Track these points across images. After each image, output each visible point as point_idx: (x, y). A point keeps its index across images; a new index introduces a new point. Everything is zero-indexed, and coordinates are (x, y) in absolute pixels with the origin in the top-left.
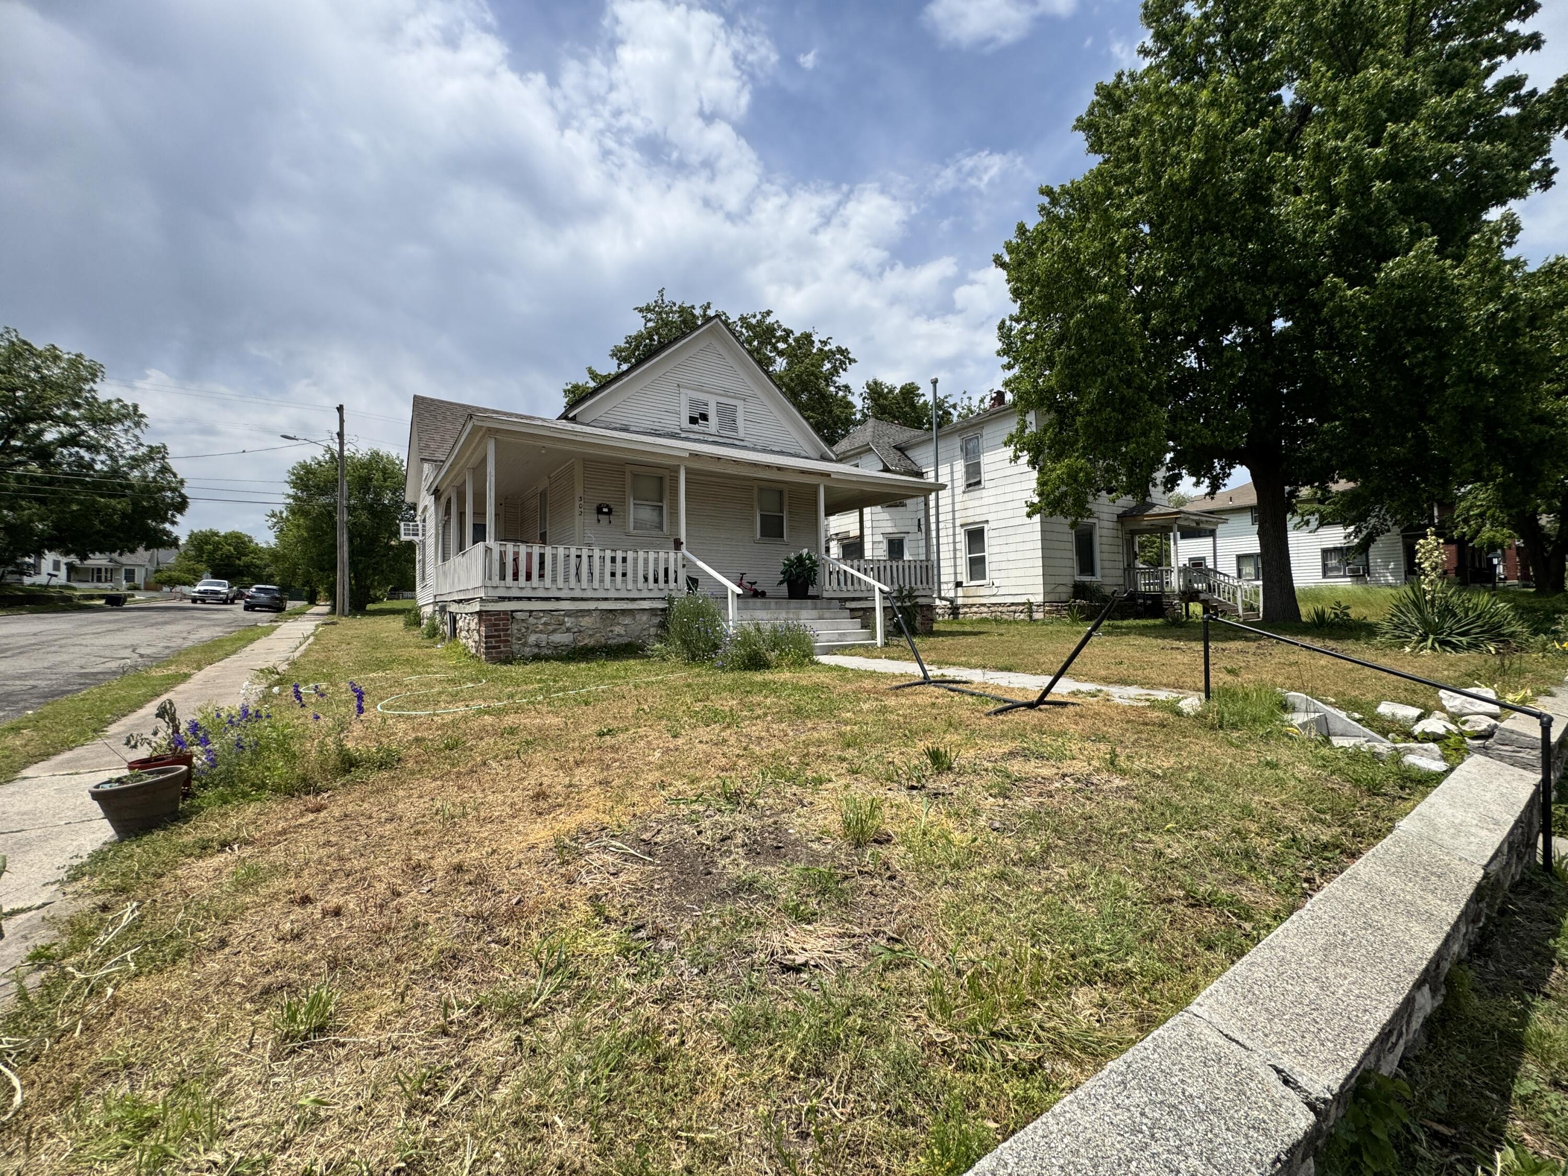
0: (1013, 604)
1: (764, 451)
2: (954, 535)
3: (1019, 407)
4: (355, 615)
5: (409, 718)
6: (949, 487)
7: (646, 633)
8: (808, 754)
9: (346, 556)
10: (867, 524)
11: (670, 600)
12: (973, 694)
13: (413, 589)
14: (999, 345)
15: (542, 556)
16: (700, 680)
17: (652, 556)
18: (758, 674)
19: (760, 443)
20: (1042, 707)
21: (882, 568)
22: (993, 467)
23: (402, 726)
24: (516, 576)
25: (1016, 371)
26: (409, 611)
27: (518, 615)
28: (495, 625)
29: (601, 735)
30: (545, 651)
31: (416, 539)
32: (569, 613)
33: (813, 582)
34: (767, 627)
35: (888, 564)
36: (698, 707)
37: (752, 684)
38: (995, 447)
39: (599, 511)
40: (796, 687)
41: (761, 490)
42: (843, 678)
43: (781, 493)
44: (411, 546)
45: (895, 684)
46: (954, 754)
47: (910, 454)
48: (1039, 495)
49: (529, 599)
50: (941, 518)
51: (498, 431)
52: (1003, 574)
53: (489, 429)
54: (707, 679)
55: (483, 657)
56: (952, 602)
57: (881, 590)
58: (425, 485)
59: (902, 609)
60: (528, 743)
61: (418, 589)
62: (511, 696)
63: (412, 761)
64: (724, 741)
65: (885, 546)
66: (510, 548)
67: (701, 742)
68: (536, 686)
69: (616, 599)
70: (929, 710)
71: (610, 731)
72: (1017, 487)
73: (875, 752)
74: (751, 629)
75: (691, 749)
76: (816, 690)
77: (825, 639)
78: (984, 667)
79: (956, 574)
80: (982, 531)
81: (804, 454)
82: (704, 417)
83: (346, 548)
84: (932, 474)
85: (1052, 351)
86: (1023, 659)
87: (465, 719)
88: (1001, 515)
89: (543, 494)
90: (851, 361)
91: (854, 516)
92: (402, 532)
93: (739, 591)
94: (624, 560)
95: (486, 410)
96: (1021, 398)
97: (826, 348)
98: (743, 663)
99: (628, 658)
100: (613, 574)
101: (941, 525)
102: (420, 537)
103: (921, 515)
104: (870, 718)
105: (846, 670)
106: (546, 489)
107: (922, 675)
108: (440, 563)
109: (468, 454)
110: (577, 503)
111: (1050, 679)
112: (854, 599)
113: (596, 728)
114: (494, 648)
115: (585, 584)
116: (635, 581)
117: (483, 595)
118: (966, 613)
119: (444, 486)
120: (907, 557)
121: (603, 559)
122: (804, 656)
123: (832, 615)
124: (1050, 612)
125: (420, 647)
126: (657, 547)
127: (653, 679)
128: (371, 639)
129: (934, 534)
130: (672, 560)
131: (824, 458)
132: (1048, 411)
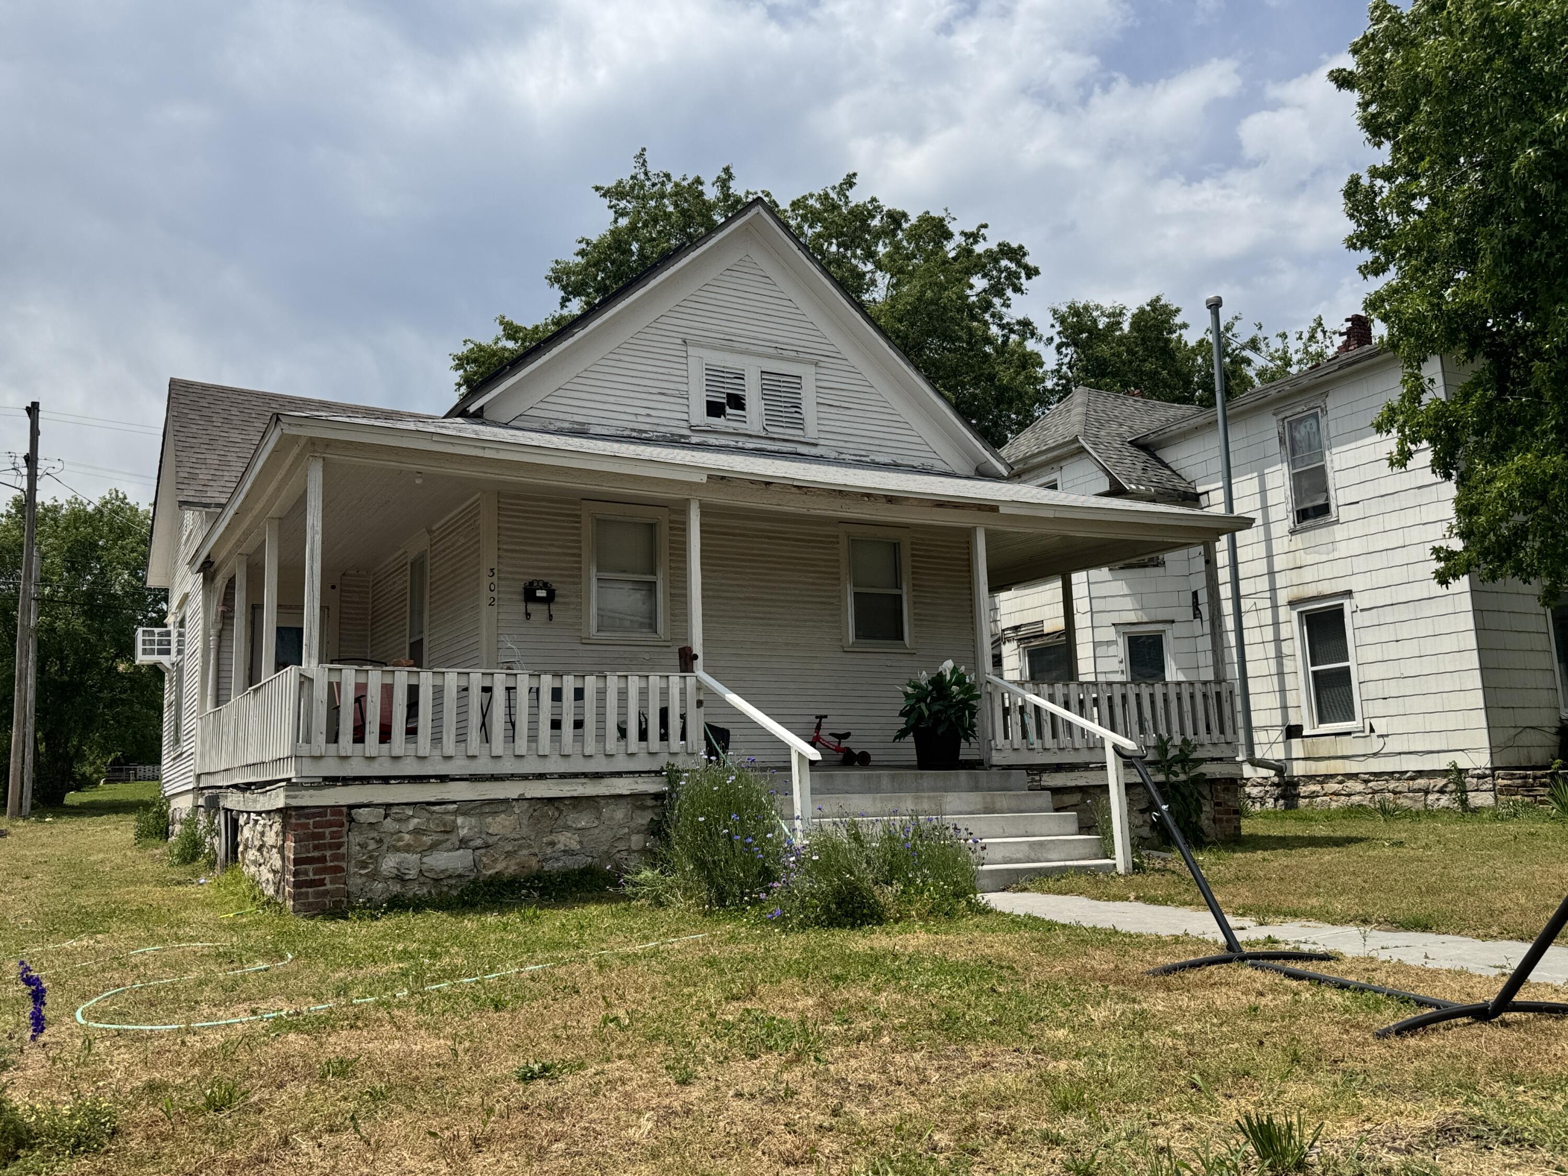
0: (1420, 774)
1: (860, 464)
2: (1276, 624)
3: (1404, 349)
4: (41, 817)
5: (138, 1038)
6: (1259, 521)
7: (621, 846)
8: (973, 1128)
9: (31, 695)
10: (1081, 605)
11: (672, 775)
12: (1343, 986)
13: (158, 761)
14: (1350, 227)
15: (413, 691)
16: (735, 950)
17: (634, 683)
18: (857, 935)
19: (851, 450)
20: (1509, 1016)
21: (1118, 701)
22: (1354, 476)
23: (123, 1056)
24: (359, 736)
25: (1391, 276)
26: (146, 806)
27: (363, 815)
28: (315, 836)
29: (527, 1077)
30: (415, 890)
31: (165, 660)
32: (466, 808)
33: (968, 732)
34: (873, 830)
35: (1131, 691)
36: (731, 1012)
37: (846, 959)
38: (1356, 435)
39: (529, 595)
40: (942, 967)
41: (854, 542)
42: (1044, 948)
43: (895, 547)
44: (157, 672)
45: (1164, 960)
46: (1308, 1131)
47: (1169, 455)
48: (1462, 535)
49: (385, 780)
50: (1244, 588)
51: (328, 444)
52: (1393, 707)
53: (312, 441)
54: (749, 948)
55: (290, 903)
56: (1280, 771)
57: (1117, 749)
58: (187, 552)
59: (1167, 790)
60: (375, 1096)
61: (166, 761)
62: (343, 990)
63: (139, 1135)
64: (791, 1093)
65: (1120, 650)
66: (349, 676)
67: (739, 1095)
68: (395, 966)
69: (563, 776)
70: (1242, 1023)
71: (545, 1069)
72: (1411, 517)
73: (1125, 1125)
74: (842, 835)
75: (718, 1110)
76: (985, 974)
77: (999, 856)
78: (1365, 922)
79: (1284, 708)
80: (1338, 613)
81: (940, 466)
82: (737, 402)
83: (31, 681)
84: (1218, 497)
85: (1470, 230)
86: (1455, 902)
87: (249, 1040)
88: (1381, 578)
89: (418, 566)
90: (1032, 272)
91: (1052, 591)
92: (139, 647)
93: (814, 754)
94: (579, 694)
95: (306, 403)
96: (1405, 330)
97: (979, 248)
98: (827, 909)
99: (585, 901)
100: (556, 725)
101: (1245, 604)
102: (174, 657)
103: (1200, 583)
104: (1111, 1043)
105: (1050, 926)
106: (422, 556)
107: (1222, 939)
108: (209, 708)
109: (271, 489)
110: (486, 581)
111: (1523, 949)
112: (1059, 768)
113: (515, 1062)
114: (311, 883)
115: (498, 744)
116: (601, 737)
117: (292, 774)
118: (1313, 795)
119: (224, 553)
120: (1172, 673)
121: (535, 692)
122: (956, 895)
123: (1014, 803)
124: (1508, 790)
125: (162, 883)
126: (644, 667)
127: (638, 948)
128: (71, 866)
129: (1229, 623)
130: (675, 692)
131: (983, 473)
132: (1470, 356)
